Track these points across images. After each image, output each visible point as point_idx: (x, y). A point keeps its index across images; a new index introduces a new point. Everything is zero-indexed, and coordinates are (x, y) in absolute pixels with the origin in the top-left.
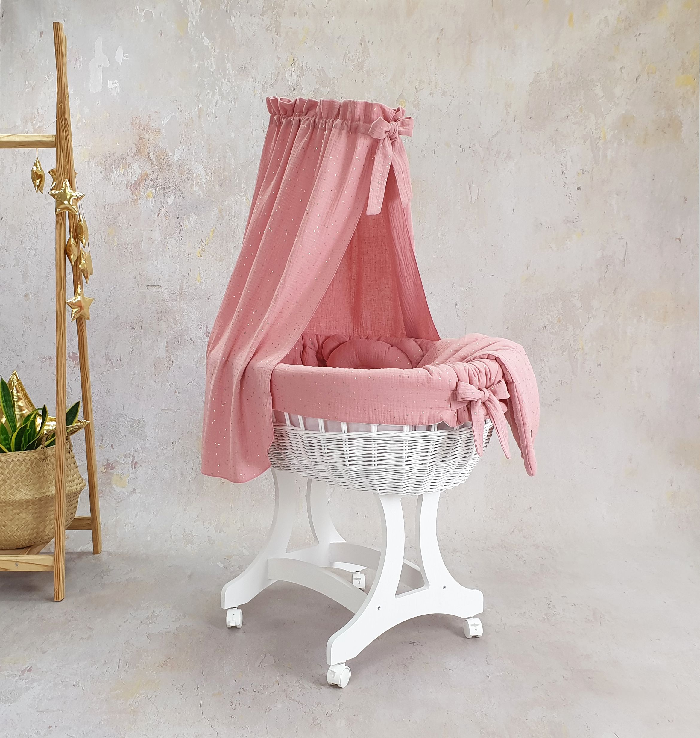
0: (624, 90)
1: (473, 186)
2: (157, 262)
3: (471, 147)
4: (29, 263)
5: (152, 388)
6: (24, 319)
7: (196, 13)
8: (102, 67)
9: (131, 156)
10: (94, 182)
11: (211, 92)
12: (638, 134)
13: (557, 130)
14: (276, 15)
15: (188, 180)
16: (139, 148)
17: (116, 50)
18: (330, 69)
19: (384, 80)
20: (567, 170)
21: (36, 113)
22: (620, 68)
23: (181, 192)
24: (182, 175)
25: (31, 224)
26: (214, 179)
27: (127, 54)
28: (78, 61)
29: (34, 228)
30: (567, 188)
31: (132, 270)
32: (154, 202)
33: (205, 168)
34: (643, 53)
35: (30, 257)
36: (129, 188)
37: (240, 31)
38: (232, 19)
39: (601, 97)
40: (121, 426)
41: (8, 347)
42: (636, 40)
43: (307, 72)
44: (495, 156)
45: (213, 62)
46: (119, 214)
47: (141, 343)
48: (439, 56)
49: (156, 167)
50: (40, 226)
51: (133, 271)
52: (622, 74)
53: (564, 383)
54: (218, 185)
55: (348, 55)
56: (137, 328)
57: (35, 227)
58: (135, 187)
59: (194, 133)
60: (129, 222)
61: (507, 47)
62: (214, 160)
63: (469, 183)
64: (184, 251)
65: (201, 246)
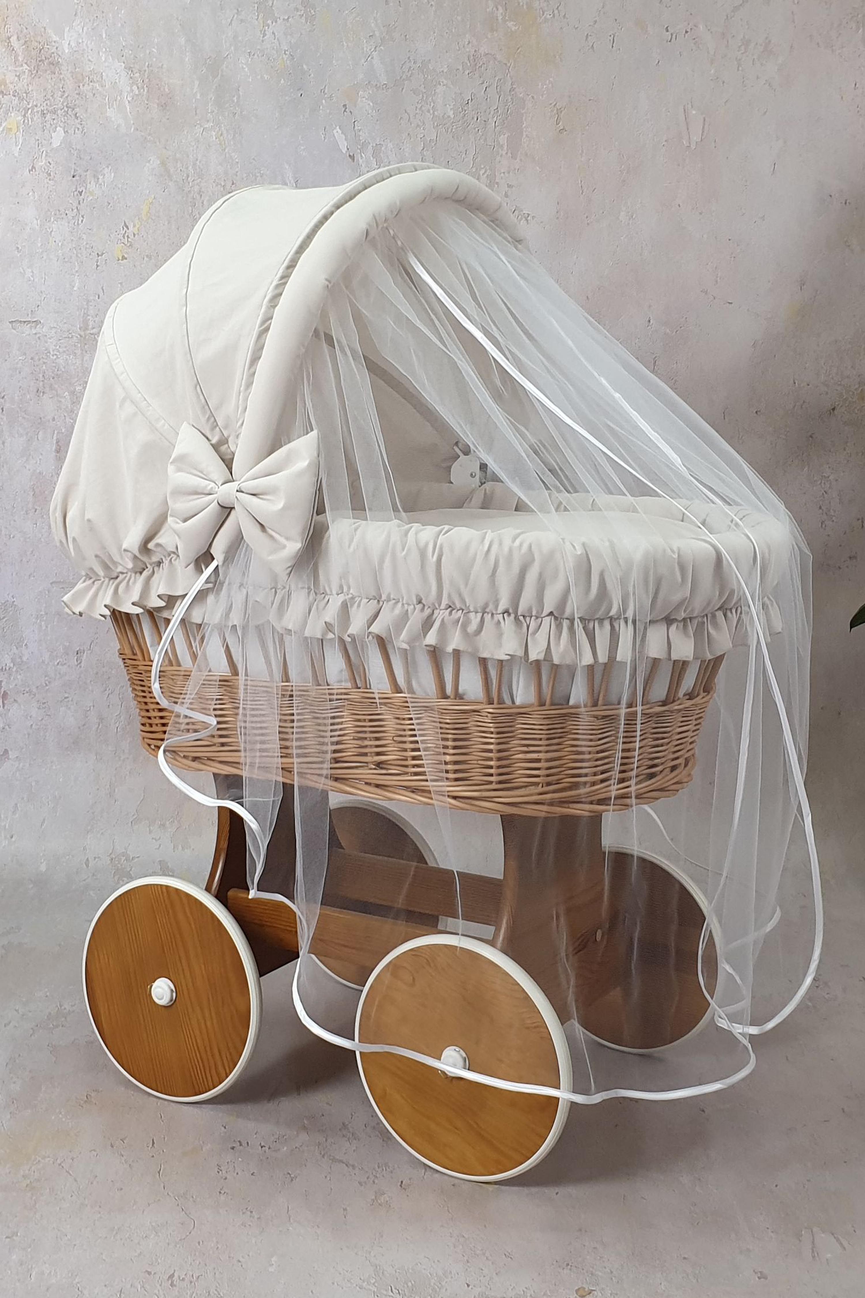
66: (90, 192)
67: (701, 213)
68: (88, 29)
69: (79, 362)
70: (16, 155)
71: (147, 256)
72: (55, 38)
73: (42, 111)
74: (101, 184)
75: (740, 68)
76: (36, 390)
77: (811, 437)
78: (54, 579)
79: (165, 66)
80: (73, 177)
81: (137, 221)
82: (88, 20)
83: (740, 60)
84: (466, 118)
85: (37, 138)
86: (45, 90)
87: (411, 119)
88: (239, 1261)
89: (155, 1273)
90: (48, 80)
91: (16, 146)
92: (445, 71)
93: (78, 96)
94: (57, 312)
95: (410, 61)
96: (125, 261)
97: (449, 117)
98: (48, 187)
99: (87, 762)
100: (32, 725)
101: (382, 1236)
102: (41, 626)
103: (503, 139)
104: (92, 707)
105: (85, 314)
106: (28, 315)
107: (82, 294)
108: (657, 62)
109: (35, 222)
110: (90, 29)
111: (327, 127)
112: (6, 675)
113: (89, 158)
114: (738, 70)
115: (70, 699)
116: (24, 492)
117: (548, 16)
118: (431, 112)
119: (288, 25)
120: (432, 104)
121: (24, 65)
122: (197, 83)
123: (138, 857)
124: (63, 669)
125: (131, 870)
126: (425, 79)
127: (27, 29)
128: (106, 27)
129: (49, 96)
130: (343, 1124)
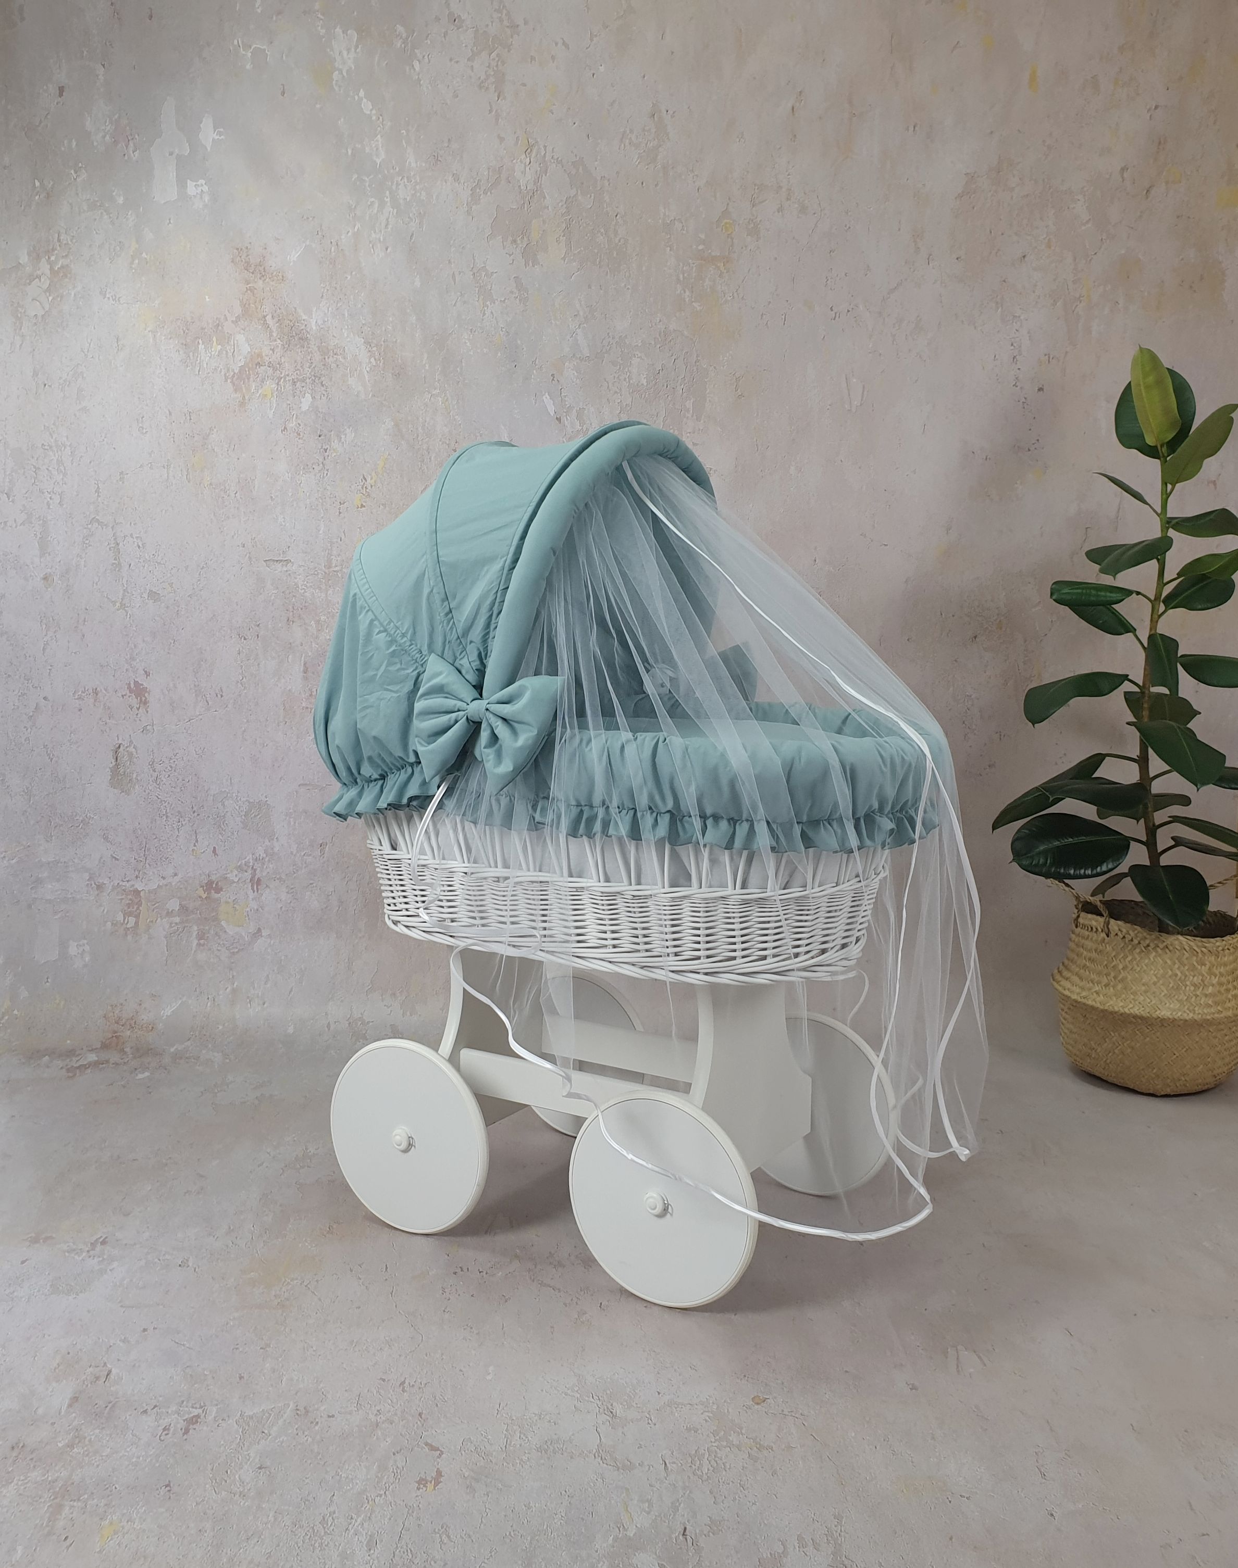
0: (1124, 210)
1: (855, 380)
2: (284, 518)
3: (851, 310)
4: (49, 518)
5: (280, 746)
6: (44, 621)
7: (348, 53)
8: (174, 155)
9: (232, 321)
10: (166, 369)
11: (377, 201)
12: (1146, 294)
13: (1004, 281)
14: (497, 59)
15: (338, 365)
16: (247, 306)
17: (201, 123)
18: (596, 161)
19: (694, 182)
20: (1020, 355)
21: (56, 240)
22: (1119, 168)
23: (324, 388)
24: (326, 357)
25: (51, 447)
26: (384, 363)
27: (222, 130)
28: (131, 144)
29: (57, 456)
30: (1021, 388)
31: (238, 531)
32: (275, 405)
33: (368, 343)
34: (1160, 143)
35: (51, 507)
36: (229, 381)
37: (430, 88)
38: (415, 67)
39: (1084, 221)
40: (229, 814)
41: (18, 673)
42: (1148, 118)
43: (555, 166)
44: (894, 327)
45: (380, 146)
46: (211, 429)
47: (259, 664)
48: (794, 141)
49: (279, 341)
50: (68, 450)
51: (239, 533)
52: (1123, 181)
53: (1004, 736)
54: (392, 374)
55: (629, 137)
56: (250, 638)
57: (59, 452)
58: (240, 378)
59: (347, 277)
60: (230, 444)
61: (919, 126)
62: (384, 329)
63: (846, 375)
64: (332, 496)
65: (362, 488)
66: (334, 450)
67: (860, 468)
68: (332, 309)
69: (323, 595)
70: (271, 416)
71: (383, 505)
72: (304, 317)
73: (293, 379)
74: (343, 443)
75: (895, 342)
76: (286, 620)
77: (956, 661)
78: (302, 782)
79: (398, 341)
80: (320, 436)
81: (373, 474)
82: (332, 302)
83: (895, 335)
84: (656, 386)
85: (288, 402)
86: (295, 361)
87: (610, 386)
88: (461, 1371)
89: (388, 1380)
90: (298, 353)
91: (271, 409)
92: (639, 345)
93: (323, 367)
94: (306, 553)
95: (609, 337)
96: (364, 508)
97: (643, 384)
98: (297, 445)
99: (328, 939)
100: (281, 908)
101: (584, 1350)
102: (289, 822)
103: (689, 404)
104: (333, 893)
105: (328, 554)
106: (280, 555)
107: (327, 537)
108: (822, 337)
109: (287, 474)
110: (334, 309)
111: (537, 394)
112: (260, 865)
113: (332, 420)
114: (893, 343)
115: (314, 885)
116: (276, 706)
117: (729, 298)
118: (627, 380)
119: (504, 305)
120: (628, 374)
121: (278, 340)
122: (426, 356)
123: (373, 1022)
124: (309, 859)
125: (366, 1033)
126: (622, 351)
127: (280, 309)
128: (348, 308)
129: (298, 367)
130: (550, 1253)
